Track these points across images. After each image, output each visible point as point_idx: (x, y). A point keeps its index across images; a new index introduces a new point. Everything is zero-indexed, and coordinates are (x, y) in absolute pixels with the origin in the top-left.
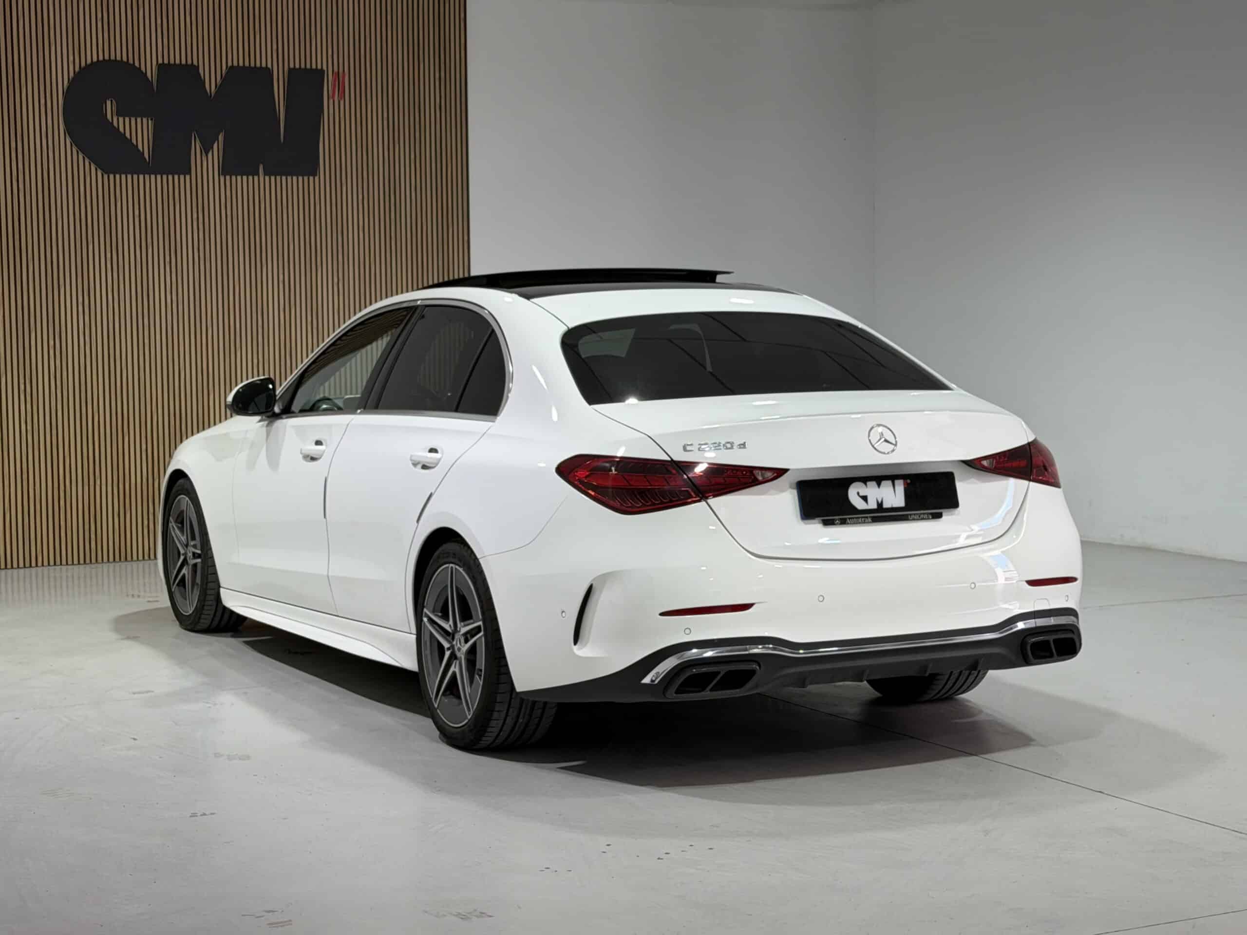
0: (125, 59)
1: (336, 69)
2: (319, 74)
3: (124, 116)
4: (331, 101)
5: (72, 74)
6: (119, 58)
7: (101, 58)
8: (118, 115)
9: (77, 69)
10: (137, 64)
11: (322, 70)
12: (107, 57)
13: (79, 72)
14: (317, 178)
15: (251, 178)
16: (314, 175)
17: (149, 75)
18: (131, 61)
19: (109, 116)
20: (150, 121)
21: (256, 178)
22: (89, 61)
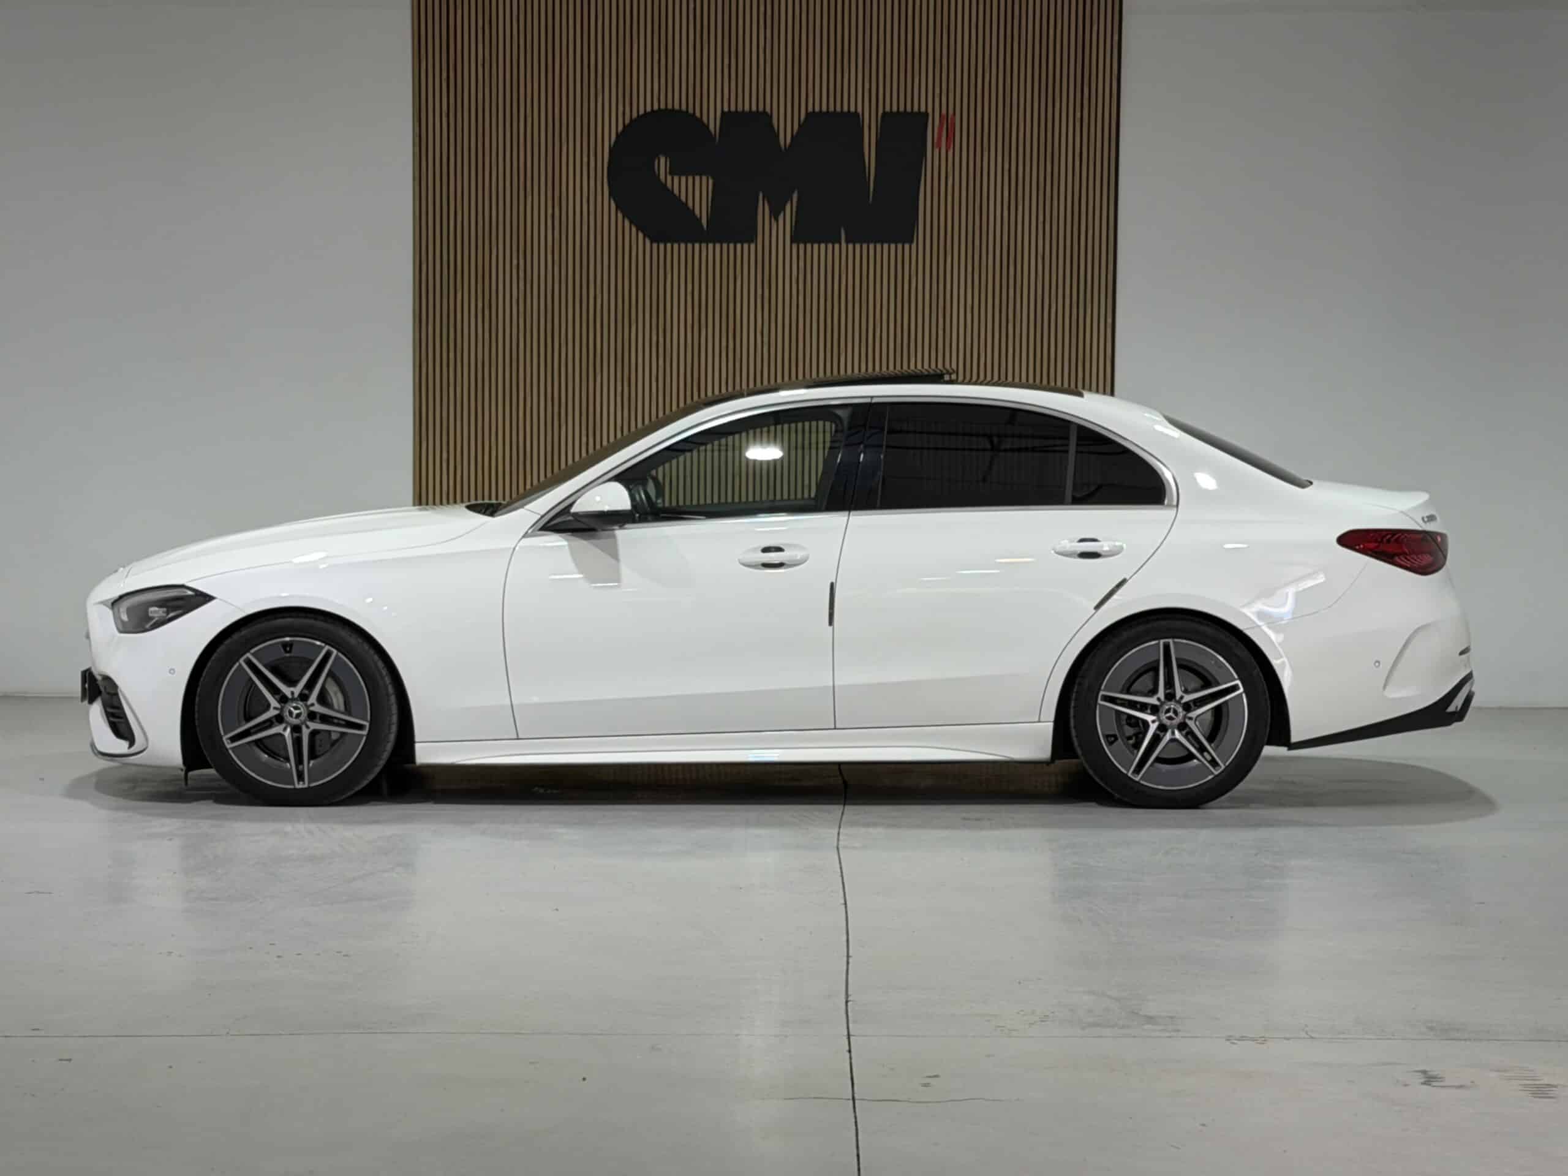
0: (684, 108)
1: (944, 111)
2: (921, 118)
3: (680, 175)
4: (936, 151)
5: (620, 128)
6: (677, 107)
7: (656, 107)
8: (673, 171)
9: (627, 121)
10: (698, 114)
11: (926, 114)
12: (663, 106)
13: (630, 124)
14: (914, 246)
15: (830, 246)
16: (911, 242)
17: (712, 127)
18: (691, 111)
19: (662, 177)
20: (711, 181)
21: (837, 246)
22: (642, 112)
